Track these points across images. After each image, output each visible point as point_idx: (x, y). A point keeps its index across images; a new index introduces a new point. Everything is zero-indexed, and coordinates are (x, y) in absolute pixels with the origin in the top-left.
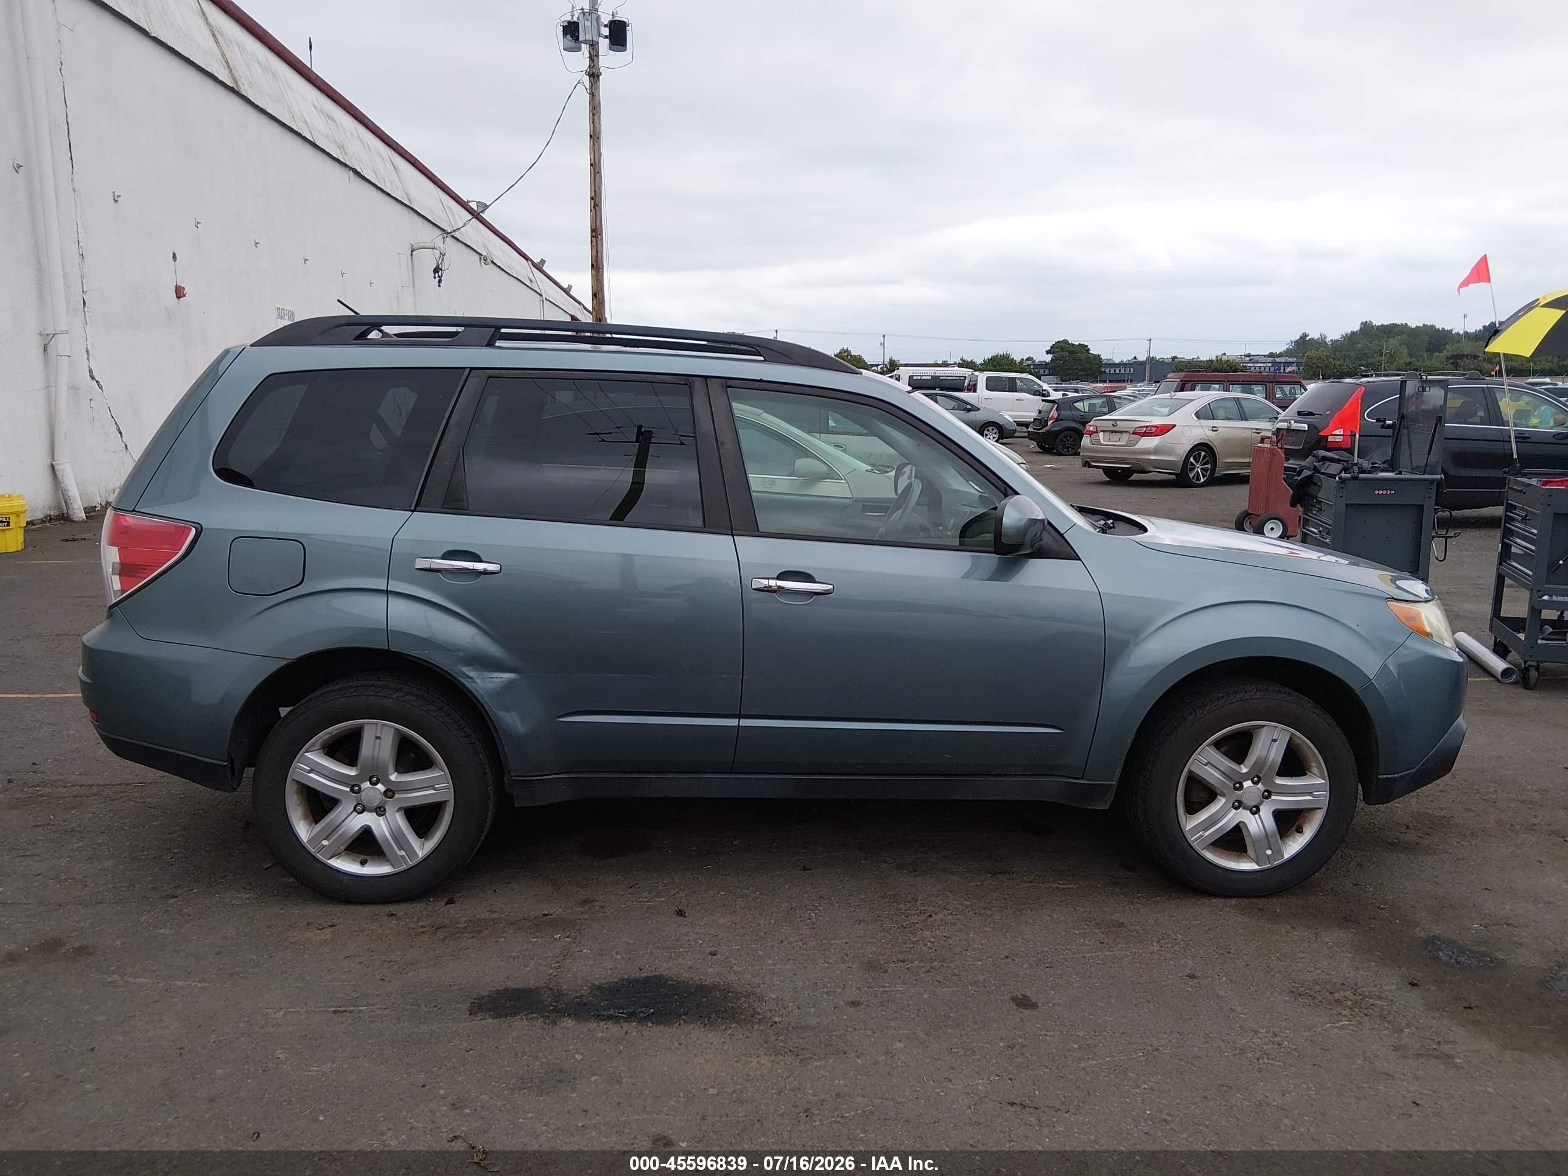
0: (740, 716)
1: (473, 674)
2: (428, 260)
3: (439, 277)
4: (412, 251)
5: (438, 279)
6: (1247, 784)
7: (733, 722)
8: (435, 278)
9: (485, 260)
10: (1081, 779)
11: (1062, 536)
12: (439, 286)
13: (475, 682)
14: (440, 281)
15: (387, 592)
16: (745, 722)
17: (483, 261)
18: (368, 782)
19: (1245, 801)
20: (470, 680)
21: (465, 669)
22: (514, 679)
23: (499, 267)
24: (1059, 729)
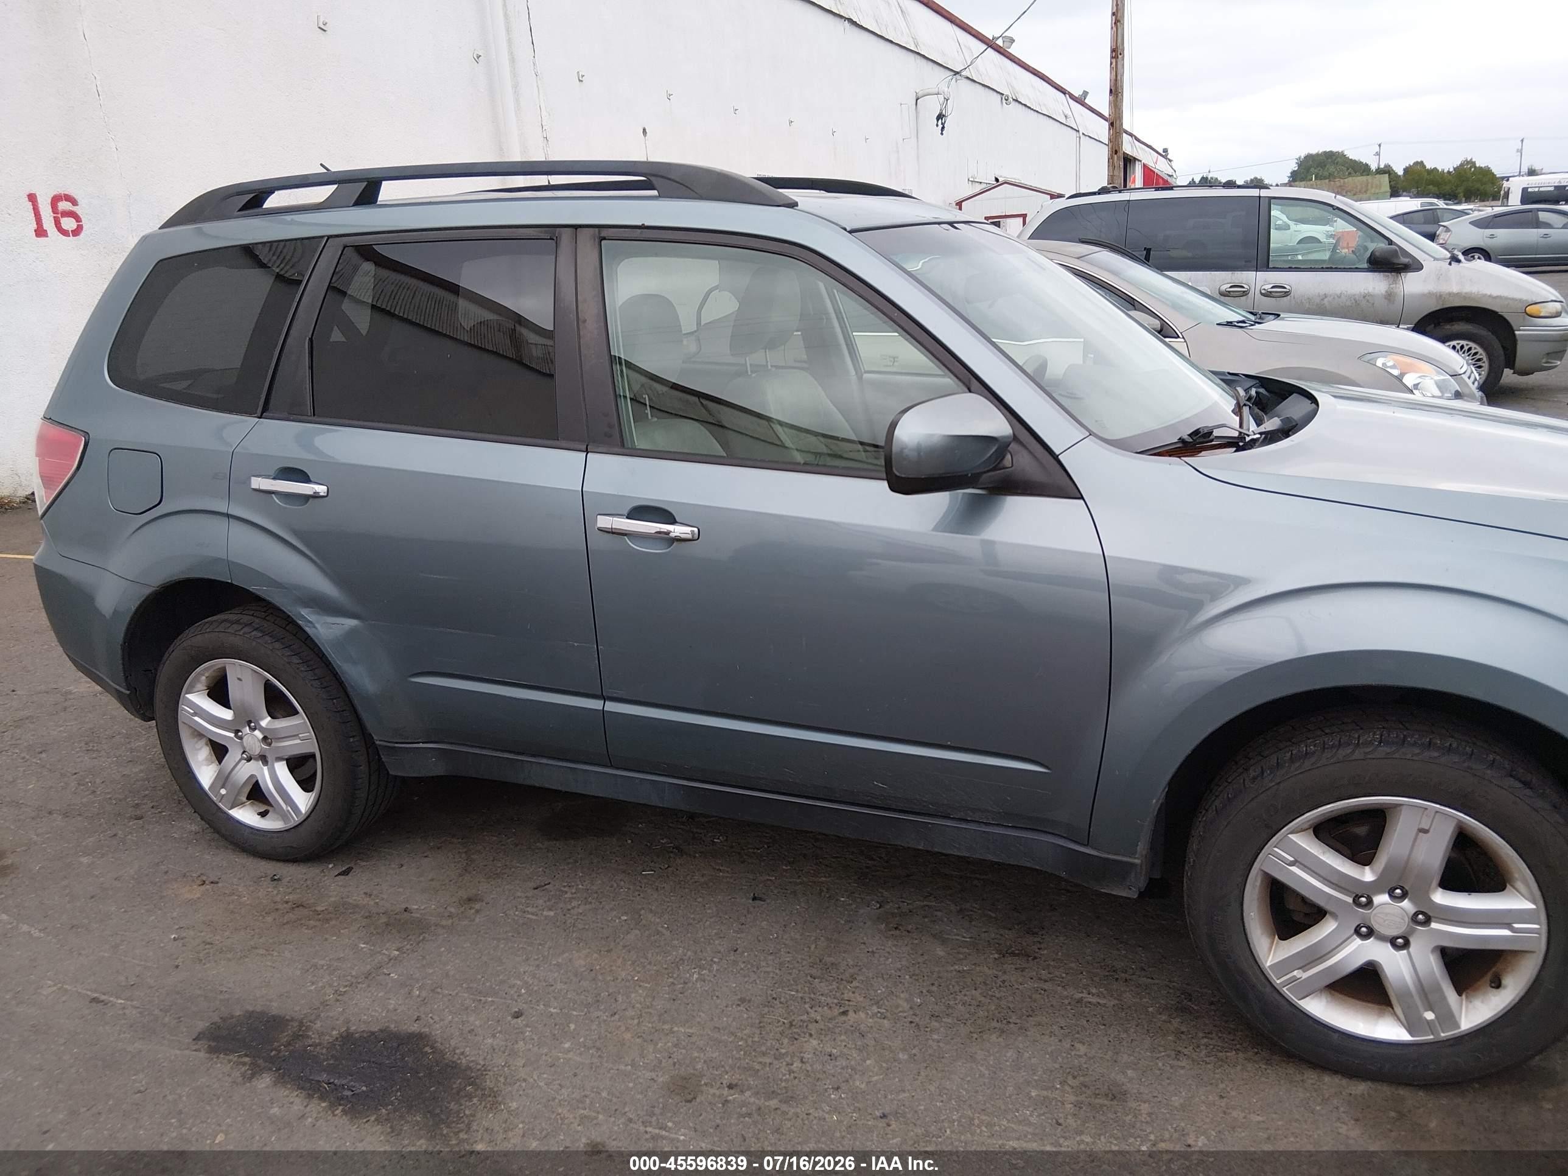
0: (605, 698)
1: (312, 618)
2: (932, 106)
3: (942, 124)
4: (917, 100)
5: (940, 126)
6: (1380, 899)
7: (595, 704)
8: (937, 125)
9: (1006, 100)
10: (1086, 845)
11: (1056, 457)
12: (942, 134)
13: (315, 627)
14: (943, 128)
15: (228, 516)
16: (611, 706)
17: (1004, 101)
18: (248, 728)
19: (1376, 927)
20: (309, 625)
21: (304, 612)
22: (356, 626)
23: (1025, 105)
24: (1049, 769)
